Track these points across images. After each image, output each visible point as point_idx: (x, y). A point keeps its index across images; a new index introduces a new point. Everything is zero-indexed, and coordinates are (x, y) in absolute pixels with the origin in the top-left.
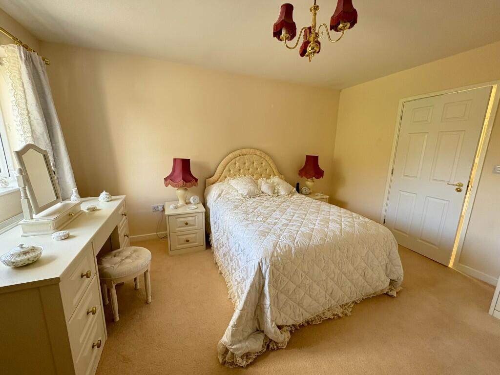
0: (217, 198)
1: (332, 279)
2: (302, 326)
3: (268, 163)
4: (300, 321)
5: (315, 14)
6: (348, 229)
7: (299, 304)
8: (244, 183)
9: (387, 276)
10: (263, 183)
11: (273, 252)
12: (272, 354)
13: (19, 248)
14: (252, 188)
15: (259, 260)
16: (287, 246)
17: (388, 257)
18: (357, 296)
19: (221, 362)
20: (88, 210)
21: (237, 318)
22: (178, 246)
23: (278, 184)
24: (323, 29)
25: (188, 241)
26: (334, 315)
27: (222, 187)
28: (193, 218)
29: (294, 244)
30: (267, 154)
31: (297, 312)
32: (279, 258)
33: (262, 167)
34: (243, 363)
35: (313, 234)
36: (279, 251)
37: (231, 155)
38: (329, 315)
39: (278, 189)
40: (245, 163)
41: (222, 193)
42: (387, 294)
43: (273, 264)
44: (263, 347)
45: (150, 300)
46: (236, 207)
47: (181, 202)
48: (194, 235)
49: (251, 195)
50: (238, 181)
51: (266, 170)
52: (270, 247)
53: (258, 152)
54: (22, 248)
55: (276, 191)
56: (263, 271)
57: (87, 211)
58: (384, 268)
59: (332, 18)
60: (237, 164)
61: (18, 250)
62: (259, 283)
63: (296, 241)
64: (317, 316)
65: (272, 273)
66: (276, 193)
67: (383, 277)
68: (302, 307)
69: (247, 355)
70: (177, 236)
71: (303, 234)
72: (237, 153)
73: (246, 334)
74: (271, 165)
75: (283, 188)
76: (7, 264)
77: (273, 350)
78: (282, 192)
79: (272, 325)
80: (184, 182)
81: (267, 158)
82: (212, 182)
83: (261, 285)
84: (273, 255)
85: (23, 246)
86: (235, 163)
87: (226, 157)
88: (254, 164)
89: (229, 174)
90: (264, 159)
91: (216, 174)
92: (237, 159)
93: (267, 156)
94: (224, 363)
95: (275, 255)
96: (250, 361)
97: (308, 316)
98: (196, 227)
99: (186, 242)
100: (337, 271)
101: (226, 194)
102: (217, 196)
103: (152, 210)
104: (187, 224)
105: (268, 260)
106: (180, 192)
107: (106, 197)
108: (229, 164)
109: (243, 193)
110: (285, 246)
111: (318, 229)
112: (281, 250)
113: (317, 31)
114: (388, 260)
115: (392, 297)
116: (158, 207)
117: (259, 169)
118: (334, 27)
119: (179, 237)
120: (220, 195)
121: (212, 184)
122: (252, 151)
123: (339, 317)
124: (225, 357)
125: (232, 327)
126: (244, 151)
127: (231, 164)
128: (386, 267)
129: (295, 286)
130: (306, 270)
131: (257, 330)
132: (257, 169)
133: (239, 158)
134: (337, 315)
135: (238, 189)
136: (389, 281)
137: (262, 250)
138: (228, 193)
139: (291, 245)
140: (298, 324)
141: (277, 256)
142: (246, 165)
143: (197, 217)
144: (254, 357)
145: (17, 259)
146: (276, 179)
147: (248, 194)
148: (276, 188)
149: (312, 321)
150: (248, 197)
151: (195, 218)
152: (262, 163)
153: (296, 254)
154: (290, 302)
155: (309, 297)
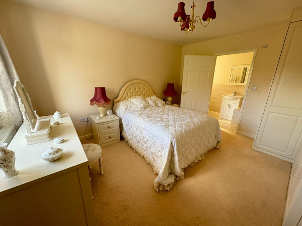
0: (125, 111)
1: (198, 144)
2: (187, 168)
3: (148, 88)
4: (186, 165)
5: (193, 10)
6: (202, 120)
7: (186, 158)
8: (140, 101)
9: (216, 139)
10: (149, 100)
11: (176, 135)
12: (179, 182)
13: (51, 149)
14: (145, 103)
15: (171, 139)
16: (181, 131)
17: (217, 131)
18: (205, 151)
19: (157, 191)
20: (55, 124)
21: (164, 168)
22: (105, 141)
23: (157, 100)
24: (198, 18)
25: (110, 137)
26: (198, 161)
27: (127, 104)
28: (112, 124)
29: (183, 129)
30: (147, 83)
31: (186, 162)
32: (179, 137)
33: (145, 90)
34: (168, 189)
35: (189, 124)
36: (178, 134)
37: (127, 84)
38: (196, 161)
39: (158, 103)
40: (136, 89)
41: (127, 107)
42: (215, 148)
43: (178, 141)
44: (174, 180)
45: (102, 173)
46: (141, 115)
47: (101, 115)
48: (114, 134)
49: (145, 107)
50: (136, 100)
51: (147, 92)
52: (174, 132)
53: (143, 82)
54: (52, 149)
55: (157, 104)
56: (173, 145)
57: (53, 125)
58: (215, 136)
59: (204, 14)
60: (131, 90)
61: (52, 151)
62: (171, 151)
63: (184, 128)
64: (192, 162)
65: (177, 145)
66: (157, 106)
67: (214, 140)
68: (187, 159)
69: (169, 185)
70: (104, 135)
71: (185, 125)
72: (131, 83)
73: (167, 176)
74: (150, 89)
75: (160, 102)
76: (46, 160)
77: (179, 180)
78: (160, 105)
79: (179, 168)
80: (105, 102)
81: (148, 85)
82: (118, 101)
83: (173, 151)
84: (176, 136)
85: (53, 148)
86: (130, 89)
87: (124, 85)
88: (141, 89)
89: (127, 95)
90: (146, 86)
91: (119, 96)
92: (131, 86)
93: (147, 84)
94: (159, 191)
95: (177, 136)
96: (171, 187)
97: (189, 163)
98: (114, 128)
99: (109, 138)
100: (200, 140)
101: (130, 108)
102: (125, 109)
103: (80, 122)
104: (109, 127)
105: (175, 139)
106: (101, 109)
107: (60, 115)
108: (127, 89)
109: (141, 106)
110: (180, 131)
111: (190, 121)
112: (179, 133)
113: (194, 19)
114: (217, 132)
115: (218, 149)
116: (84, 119)
117: (143, 92)
118: (205, 19)
119: (105, 136)
120: (126, 109)
121: (118, 102)
122: (139, 81)
123: (200, 161)
124: (159, 188)
125: (162, 173)
126: (135, 81)
127: (128, 90)
128: (216, 136)
129: (185, 150)
130: (189, 141)
131: (170, 173)
132: (142, 92)
133: (132, 86)
134: (200, 160)
135: (138, 104)
136: (216, 142)
137: (170, 134)
138: (131, 107)
139: (182, 130)
140: (185, 167)
141: (178, 136)
142: (137, 89)
143: (114, 123)
144: (172, 185)
145: (54, 156)
146: (154, 97)
147: (144, 107)
148: (157, 103)
149: (190, 165)
150: (144, 108)
151: (114, 124)
152: (145, 88)
153: (185, 134)
154: (183, 157)
155: (190, 154)
